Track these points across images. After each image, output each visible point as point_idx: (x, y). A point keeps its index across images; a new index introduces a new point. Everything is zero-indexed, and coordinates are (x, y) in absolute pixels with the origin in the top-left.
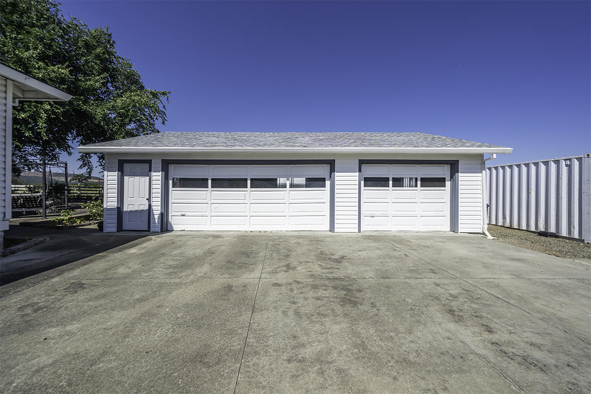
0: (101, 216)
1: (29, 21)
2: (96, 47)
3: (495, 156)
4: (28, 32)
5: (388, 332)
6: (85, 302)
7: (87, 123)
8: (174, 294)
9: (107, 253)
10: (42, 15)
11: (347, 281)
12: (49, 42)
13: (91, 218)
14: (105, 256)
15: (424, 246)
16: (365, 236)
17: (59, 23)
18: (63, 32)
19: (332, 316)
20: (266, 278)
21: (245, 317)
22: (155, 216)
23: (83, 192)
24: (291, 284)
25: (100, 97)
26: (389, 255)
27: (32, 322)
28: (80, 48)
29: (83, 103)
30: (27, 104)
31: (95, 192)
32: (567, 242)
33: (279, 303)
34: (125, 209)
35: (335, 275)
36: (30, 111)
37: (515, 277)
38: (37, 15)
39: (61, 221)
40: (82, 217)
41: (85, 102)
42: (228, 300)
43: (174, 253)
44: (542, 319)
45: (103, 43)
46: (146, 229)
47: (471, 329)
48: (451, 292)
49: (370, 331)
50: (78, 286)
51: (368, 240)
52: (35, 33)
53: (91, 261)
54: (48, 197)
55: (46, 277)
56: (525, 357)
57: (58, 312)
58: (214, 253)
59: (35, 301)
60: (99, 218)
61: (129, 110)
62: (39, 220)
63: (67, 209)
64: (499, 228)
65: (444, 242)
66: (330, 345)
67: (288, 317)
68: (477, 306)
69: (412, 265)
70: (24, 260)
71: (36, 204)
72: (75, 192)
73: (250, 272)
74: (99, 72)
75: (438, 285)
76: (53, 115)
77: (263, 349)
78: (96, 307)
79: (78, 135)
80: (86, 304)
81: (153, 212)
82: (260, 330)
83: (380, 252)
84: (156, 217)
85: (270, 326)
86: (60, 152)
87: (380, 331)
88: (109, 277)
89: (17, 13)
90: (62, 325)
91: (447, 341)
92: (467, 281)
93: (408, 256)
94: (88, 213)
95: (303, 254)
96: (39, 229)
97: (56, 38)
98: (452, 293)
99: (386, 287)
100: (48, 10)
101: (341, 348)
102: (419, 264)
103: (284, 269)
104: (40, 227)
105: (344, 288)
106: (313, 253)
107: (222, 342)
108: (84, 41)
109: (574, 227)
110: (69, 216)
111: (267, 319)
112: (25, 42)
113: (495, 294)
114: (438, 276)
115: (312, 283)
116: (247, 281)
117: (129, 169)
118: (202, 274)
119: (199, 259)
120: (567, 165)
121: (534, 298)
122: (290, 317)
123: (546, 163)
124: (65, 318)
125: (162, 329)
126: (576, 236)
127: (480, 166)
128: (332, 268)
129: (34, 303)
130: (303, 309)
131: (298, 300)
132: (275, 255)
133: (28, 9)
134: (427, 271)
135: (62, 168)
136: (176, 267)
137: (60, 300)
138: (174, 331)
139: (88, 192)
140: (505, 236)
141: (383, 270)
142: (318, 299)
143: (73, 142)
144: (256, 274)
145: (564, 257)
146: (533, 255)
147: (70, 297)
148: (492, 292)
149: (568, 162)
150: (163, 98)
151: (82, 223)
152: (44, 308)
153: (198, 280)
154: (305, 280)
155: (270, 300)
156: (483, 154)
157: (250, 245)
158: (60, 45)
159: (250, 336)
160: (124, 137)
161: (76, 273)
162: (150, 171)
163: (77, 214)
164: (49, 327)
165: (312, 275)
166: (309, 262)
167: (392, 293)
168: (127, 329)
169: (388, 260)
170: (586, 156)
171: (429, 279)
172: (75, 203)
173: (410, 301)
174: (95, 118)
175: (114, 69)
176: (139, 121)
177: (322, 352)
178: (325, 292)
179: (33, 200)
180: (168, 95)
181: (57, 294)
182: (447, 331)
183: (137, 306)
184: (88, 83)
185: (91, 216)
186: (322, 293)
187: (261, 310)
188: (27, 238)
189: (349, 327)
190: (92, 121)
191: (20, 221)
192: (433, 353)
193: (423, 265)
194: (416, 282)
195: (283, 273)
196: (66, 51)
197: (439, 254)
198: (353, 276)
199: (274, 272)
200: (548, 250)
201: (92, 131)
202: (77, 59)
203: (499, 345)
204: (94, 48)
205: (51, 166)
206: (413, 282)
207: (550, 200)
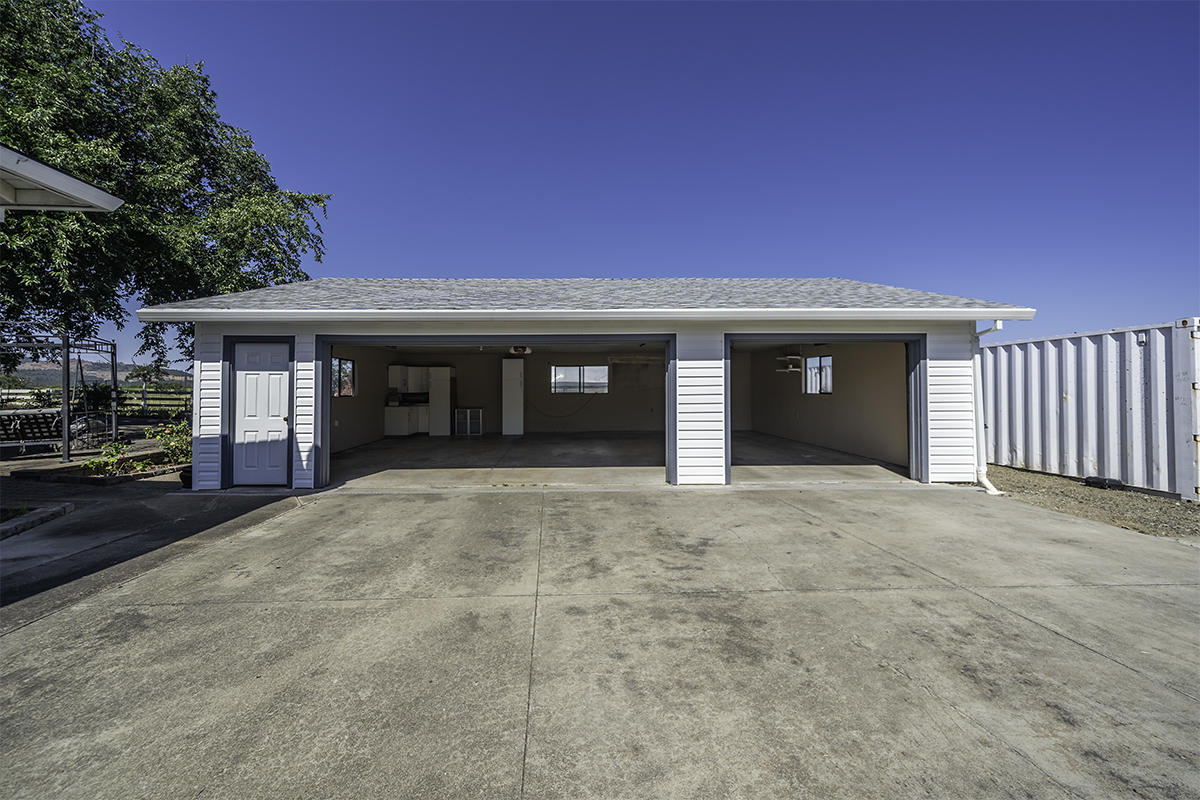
0: (187, 454)
1: (36, 48)
2: (178, 104)
3: (1000, 325)
4: (33, 72)
5: (845, 730)
6: (144, 665)
7: (159, 259)
8: (349, 638)
9: (199, 538)
10: (63, 36)
11: (727, 599)
12: (78, 92)
13: (166, 460)
14: (196, 545)
15: (868, 514)
16: (743, 492)
17: (101, 55)
18: (109, 72)
19: (712, 690)
20: (550, 595)
21: (515, 696)
22: (302, 454)
23: (151, 402)
24: (606, 608)
25: (187, 208)
26: (800, 535)
27: (15, 723)
28: (144, 106)
29: (151, 220)
30: (30, 220)
31: (176, 402)
32: (1146, 500)
33: (586, 657)
34: (239, 439)
35: (697, 585)
36: (36, 233)
37: (1075, 583)
38: (52, 37)
39: (101, 468)
40: (146, 457)
41: (155, 217)
42: (472, 651)
43: (344, 536)
44: (1168, 685)
45: (190, 97)
46: (284, 481)
47: (1026, 716)
48: (953, 621)
49: (804, 727)
50: (132, 623)
51: (751, 503)
52: (48, 74)
53: (162, 559)
54: (74, 416)
55: (59, 602)
56: (1169, 789)
57: (79, 692)
58: (432, 537)
59: (27, 666)
60: (184, 459)
61: (246, 232)
62: (56, 464)
63: (116, 440)
64: (1003, 470)
65: (905, 504)
66: (721, 771)
67: (613, 693)
68: (1019, 656)
69: (853, 557)
70: (15, 560)
71: (49, 431)
72: (136, 402)
73: (513, 579)
74: (183, 155)
75: (921, 605)
76: (85, 242)
77: (568, 784)
78: (169, 678)
79: (140, 284)
80: (145, 669)
81: (298, 447)
82: (552, 733)
83: (780, 529)
84: (304, 456)
85: (575, 720)
86: (100, 320)
87: (827, 728)
88: (202, 598)
89: (10, 32)
90: (86, 728)
91: (983, 752)
92: (979, 593)
93: (839, 537)
94: (161, 449)
95: (621, 535)
96: (52, 485)
97: (92, 86)
98: (957, 623)
99: (812, 611)
100: (75, 28)
101: (749, 777)
102: (868, 555)
103: (586, 571)
104: (55, 481)
105: (723, 617)
106: (641, 534)
107: (468, 768)
108: (153, 92)
109: (1158, 469)
110: (119, 456)
111: (565, 700)
112: (29, 92)
113: (1050, 626)
114: (917, 583)
115: (650, 605)
116: (509, 602)
117: (246, 355)
118: (408, 588)
119: (400, 550)
120: (1140, 343)
121: (1133, 632)
122: (618, 695)
123: (1097, 339)
124: (97, 709)
125: (324, 736)
126: (1164, 486)
127: (969, 346)
128: (687, 567)
129: (25, 670)
130: (644, 672)
131: (627, 651)
132: (560, 538)
133: (33, 24)
134: (889, 571)
135: (104, 355)
136: (349, 572)
137: (86, 661)
138: (352, 739)
139: (162, 403)
140: (1022, 489)
141: (797, 572)
142: (670, 644)
143: (127, 300)
144: (527, 585)
145: (1155, 533)
146: (1095, 531)
147: (109, 654)
148: (1040, 620)
149: (1143, 337)
150: (316, 209)
151: (148, 471)
152: (47, 683)
153: (401, 601)
154: (635, 598)
155: (565, 651)
156: (975, 322)
157: (505, 514)
158: (101, 98)
159: (534, 748)
160: (236, 290)
161: (129, 588)
162: (292, 359)
163: (138, 450)
164: (55, 735)
165: (648, 586)
166: (637, 555)
167: (829, 627)
168: (242, 737)
169: (802, 547)
170: (1180, 324)
171: (900, 591)
172: (133, 427)
173: (872, 645)
174: (174, 250)
175: (214, 150)
176: (266, 255)
177: (707, 791)
178: (683, 627)
179: (42, 423)
180: (326, 202)
181: (81, 647)
182: (976, 722)
183: (266, 673)
184: (160, 177)
185: (167, 455)
186: (677, 630)
187: (549, 678)
188: (25, 506)
189: (756, 719)
190: (168, 257)
191: (13, 468)
192: (960, 784)
193: (876, 558)
194: (874, 598)
195: (585, 581)
196: (113, 112)
197: (902, 531)
198: (736, 587)
199: (565, 580)
200: (1115, 518)
201: (168, 276)
202: (138, 129)
203: (1101, 758)
204: (174, 105)
205: (82, 351)
206: (865, 597)
207: (1108, 413)
